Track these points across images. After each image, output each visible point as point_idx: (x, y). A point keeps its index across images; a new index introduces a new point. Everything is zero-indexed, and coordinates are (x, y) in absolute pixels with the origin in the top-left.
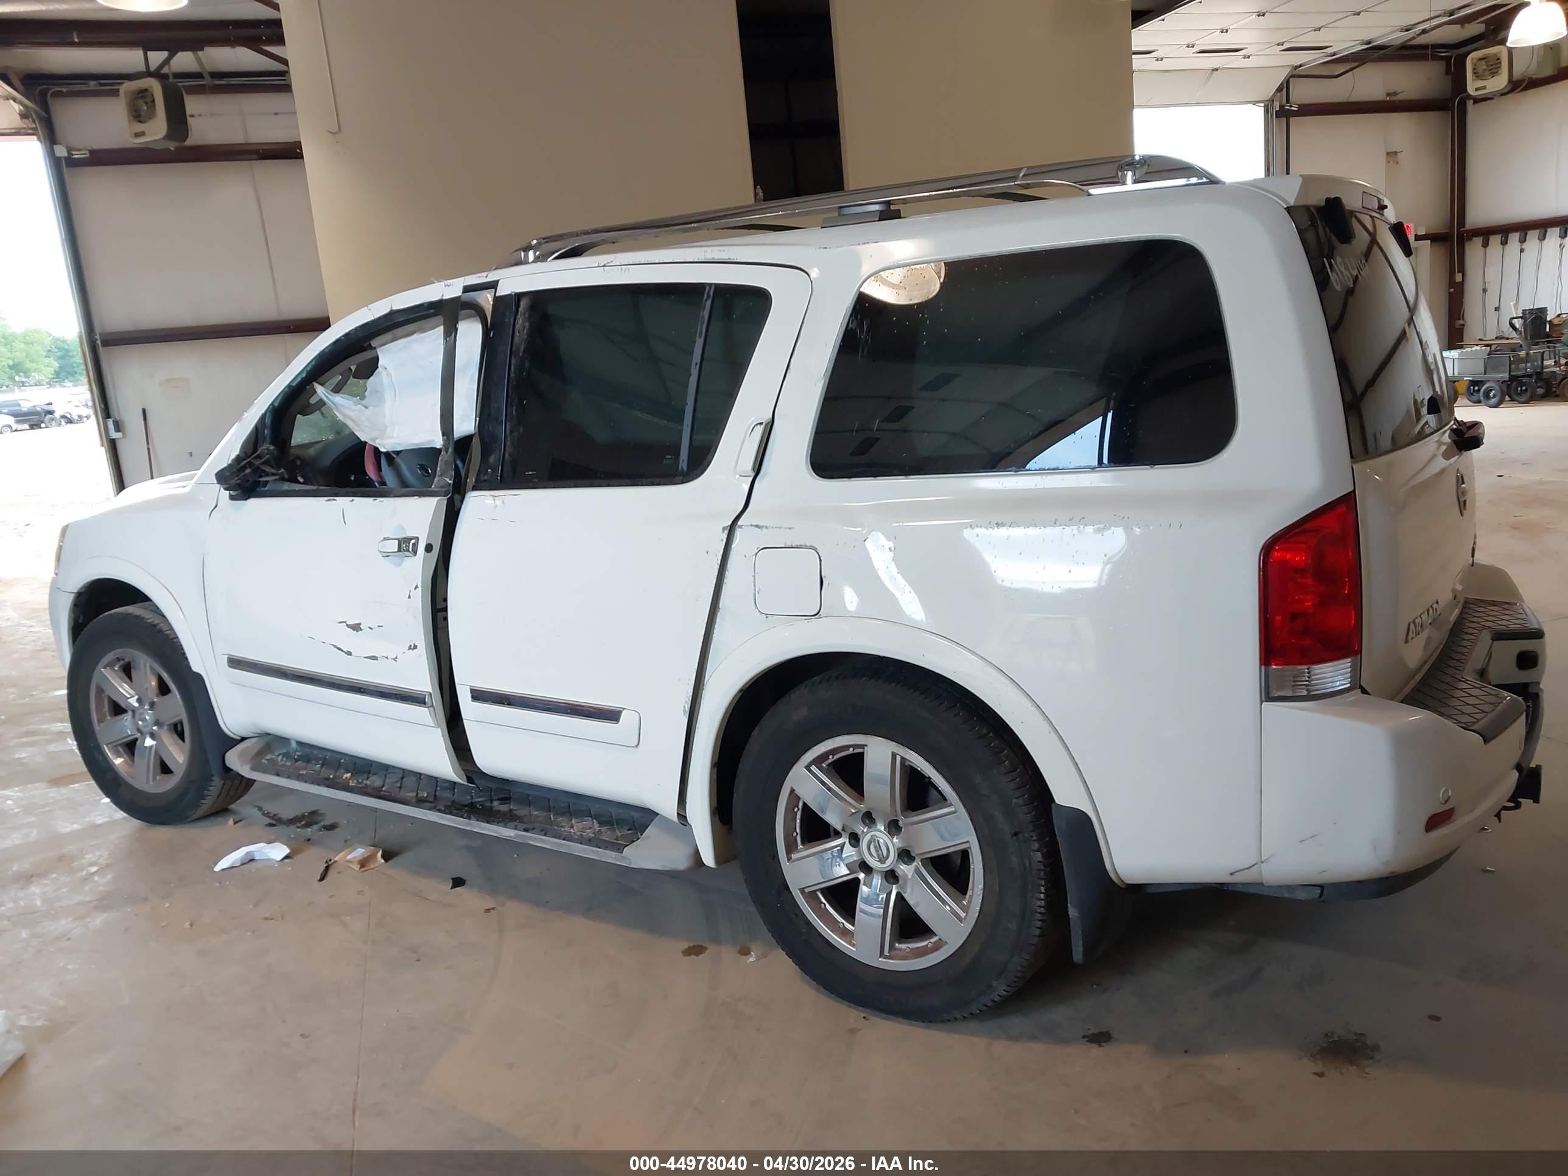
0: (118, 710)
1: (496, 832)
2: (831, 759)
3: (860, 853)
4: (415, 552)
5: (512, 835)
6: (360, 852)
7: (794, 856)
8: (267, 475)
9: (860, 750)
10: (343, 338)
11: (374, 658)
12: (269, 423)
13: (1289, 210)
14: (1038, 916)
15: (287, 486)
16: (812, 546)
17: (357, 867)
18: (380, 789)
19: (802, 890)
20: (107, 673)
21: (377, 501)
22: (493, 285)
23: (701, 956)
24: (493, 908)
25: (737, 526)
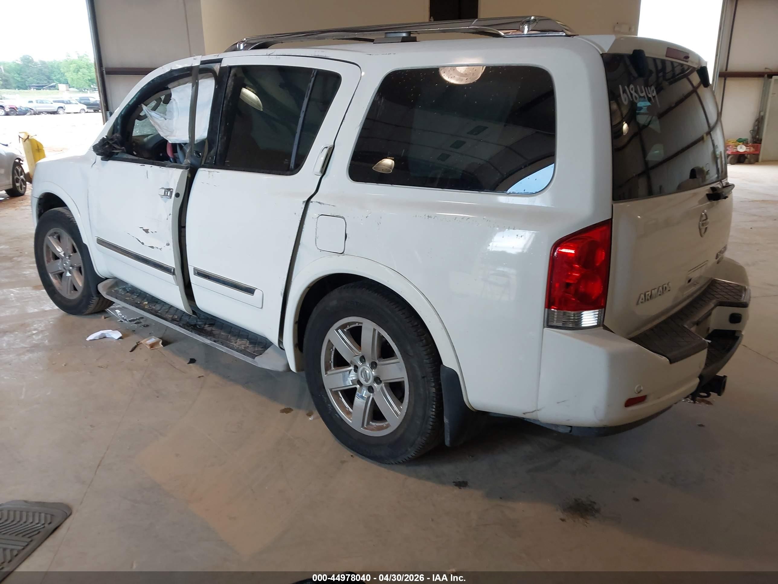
0: (56, 258)
1: (202, 340)
2: (348, 328)
3: (357, 376)
4: (171, 197)
5: (209, 343)
6: (153, 340)
7: (329, 372)
8: (116, 149)
9: (360, 325)
10: (151, 82)
11: (152, 247)
12: (120, 123)
13: (602, 55)
14: (431, 420)
15: (126, 156)
16: (343, 217)
17: (149, 347)
18: (157, 312)
19: (331, 390)
20: (50, 238)
21: (161, 168)
22: (219, 61)
23: (289, 414)
24: (203, 376)
25: (310, 201)
